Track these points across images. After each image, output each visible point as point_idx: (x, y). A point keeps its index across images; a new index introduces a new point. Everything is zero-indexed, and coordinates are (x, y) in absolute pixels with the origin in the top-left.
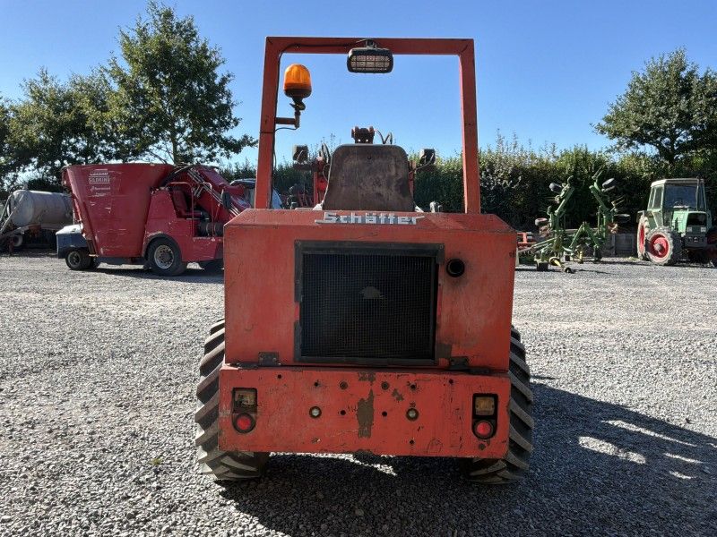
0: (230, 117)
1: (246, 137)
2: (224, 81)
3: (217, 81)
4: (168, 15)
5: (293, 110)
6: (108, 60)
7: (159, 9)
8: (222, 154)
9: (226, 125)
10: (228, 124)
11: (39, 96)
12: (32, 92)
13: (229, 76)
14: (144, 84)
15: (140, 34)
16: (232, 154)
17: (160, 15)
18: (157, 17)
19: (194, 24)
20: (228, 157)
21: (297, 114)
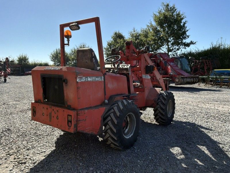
0: (186, 35)
1: (191, 41)
2: (185, 23)
3: (182, 24)
4: (168, 5)
5: (67, 41)
6: (149, 23)
7: (165, 4)
8: (183, 48)
9: (185, 38)
10: (185, 37)
11: (132, 36)
12: (131, 35)
13: (186, 22)
14: (159, 28)
15: (159, 13)
16: (187, 47)
17: (165, 6)
18: (164, 7)
19: (175, 7)
20: (185, 49)
21: (68, 42)
